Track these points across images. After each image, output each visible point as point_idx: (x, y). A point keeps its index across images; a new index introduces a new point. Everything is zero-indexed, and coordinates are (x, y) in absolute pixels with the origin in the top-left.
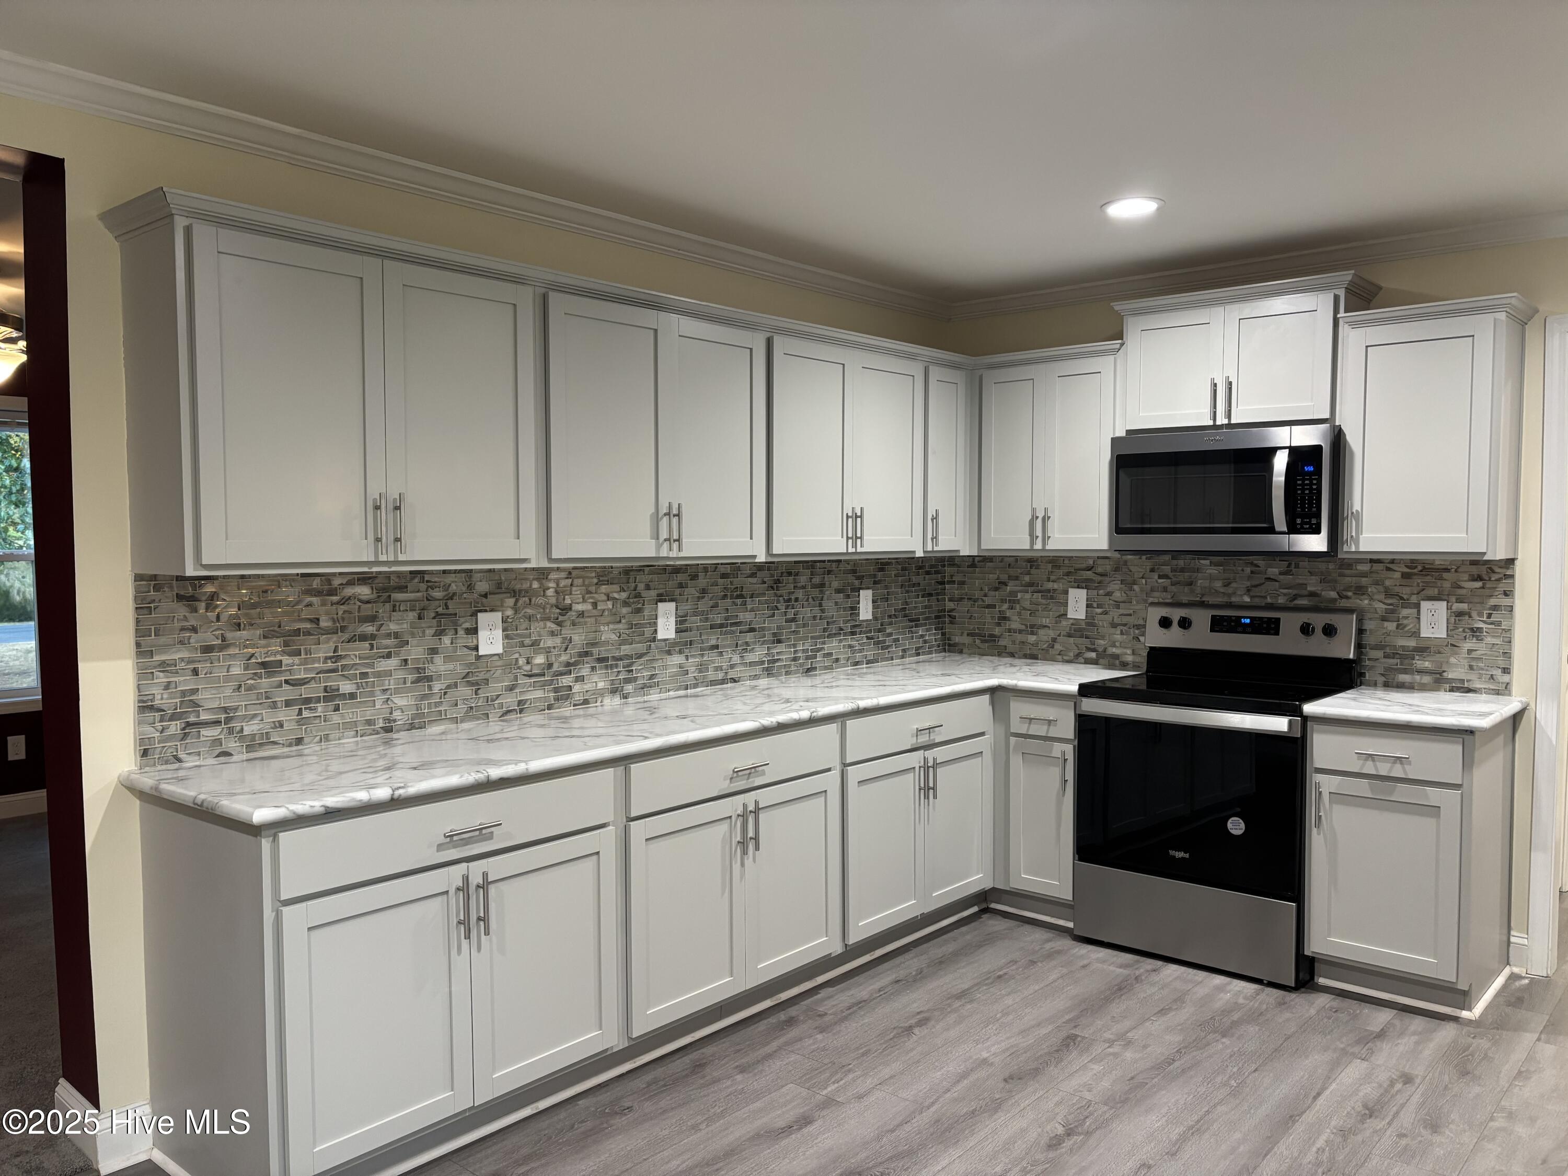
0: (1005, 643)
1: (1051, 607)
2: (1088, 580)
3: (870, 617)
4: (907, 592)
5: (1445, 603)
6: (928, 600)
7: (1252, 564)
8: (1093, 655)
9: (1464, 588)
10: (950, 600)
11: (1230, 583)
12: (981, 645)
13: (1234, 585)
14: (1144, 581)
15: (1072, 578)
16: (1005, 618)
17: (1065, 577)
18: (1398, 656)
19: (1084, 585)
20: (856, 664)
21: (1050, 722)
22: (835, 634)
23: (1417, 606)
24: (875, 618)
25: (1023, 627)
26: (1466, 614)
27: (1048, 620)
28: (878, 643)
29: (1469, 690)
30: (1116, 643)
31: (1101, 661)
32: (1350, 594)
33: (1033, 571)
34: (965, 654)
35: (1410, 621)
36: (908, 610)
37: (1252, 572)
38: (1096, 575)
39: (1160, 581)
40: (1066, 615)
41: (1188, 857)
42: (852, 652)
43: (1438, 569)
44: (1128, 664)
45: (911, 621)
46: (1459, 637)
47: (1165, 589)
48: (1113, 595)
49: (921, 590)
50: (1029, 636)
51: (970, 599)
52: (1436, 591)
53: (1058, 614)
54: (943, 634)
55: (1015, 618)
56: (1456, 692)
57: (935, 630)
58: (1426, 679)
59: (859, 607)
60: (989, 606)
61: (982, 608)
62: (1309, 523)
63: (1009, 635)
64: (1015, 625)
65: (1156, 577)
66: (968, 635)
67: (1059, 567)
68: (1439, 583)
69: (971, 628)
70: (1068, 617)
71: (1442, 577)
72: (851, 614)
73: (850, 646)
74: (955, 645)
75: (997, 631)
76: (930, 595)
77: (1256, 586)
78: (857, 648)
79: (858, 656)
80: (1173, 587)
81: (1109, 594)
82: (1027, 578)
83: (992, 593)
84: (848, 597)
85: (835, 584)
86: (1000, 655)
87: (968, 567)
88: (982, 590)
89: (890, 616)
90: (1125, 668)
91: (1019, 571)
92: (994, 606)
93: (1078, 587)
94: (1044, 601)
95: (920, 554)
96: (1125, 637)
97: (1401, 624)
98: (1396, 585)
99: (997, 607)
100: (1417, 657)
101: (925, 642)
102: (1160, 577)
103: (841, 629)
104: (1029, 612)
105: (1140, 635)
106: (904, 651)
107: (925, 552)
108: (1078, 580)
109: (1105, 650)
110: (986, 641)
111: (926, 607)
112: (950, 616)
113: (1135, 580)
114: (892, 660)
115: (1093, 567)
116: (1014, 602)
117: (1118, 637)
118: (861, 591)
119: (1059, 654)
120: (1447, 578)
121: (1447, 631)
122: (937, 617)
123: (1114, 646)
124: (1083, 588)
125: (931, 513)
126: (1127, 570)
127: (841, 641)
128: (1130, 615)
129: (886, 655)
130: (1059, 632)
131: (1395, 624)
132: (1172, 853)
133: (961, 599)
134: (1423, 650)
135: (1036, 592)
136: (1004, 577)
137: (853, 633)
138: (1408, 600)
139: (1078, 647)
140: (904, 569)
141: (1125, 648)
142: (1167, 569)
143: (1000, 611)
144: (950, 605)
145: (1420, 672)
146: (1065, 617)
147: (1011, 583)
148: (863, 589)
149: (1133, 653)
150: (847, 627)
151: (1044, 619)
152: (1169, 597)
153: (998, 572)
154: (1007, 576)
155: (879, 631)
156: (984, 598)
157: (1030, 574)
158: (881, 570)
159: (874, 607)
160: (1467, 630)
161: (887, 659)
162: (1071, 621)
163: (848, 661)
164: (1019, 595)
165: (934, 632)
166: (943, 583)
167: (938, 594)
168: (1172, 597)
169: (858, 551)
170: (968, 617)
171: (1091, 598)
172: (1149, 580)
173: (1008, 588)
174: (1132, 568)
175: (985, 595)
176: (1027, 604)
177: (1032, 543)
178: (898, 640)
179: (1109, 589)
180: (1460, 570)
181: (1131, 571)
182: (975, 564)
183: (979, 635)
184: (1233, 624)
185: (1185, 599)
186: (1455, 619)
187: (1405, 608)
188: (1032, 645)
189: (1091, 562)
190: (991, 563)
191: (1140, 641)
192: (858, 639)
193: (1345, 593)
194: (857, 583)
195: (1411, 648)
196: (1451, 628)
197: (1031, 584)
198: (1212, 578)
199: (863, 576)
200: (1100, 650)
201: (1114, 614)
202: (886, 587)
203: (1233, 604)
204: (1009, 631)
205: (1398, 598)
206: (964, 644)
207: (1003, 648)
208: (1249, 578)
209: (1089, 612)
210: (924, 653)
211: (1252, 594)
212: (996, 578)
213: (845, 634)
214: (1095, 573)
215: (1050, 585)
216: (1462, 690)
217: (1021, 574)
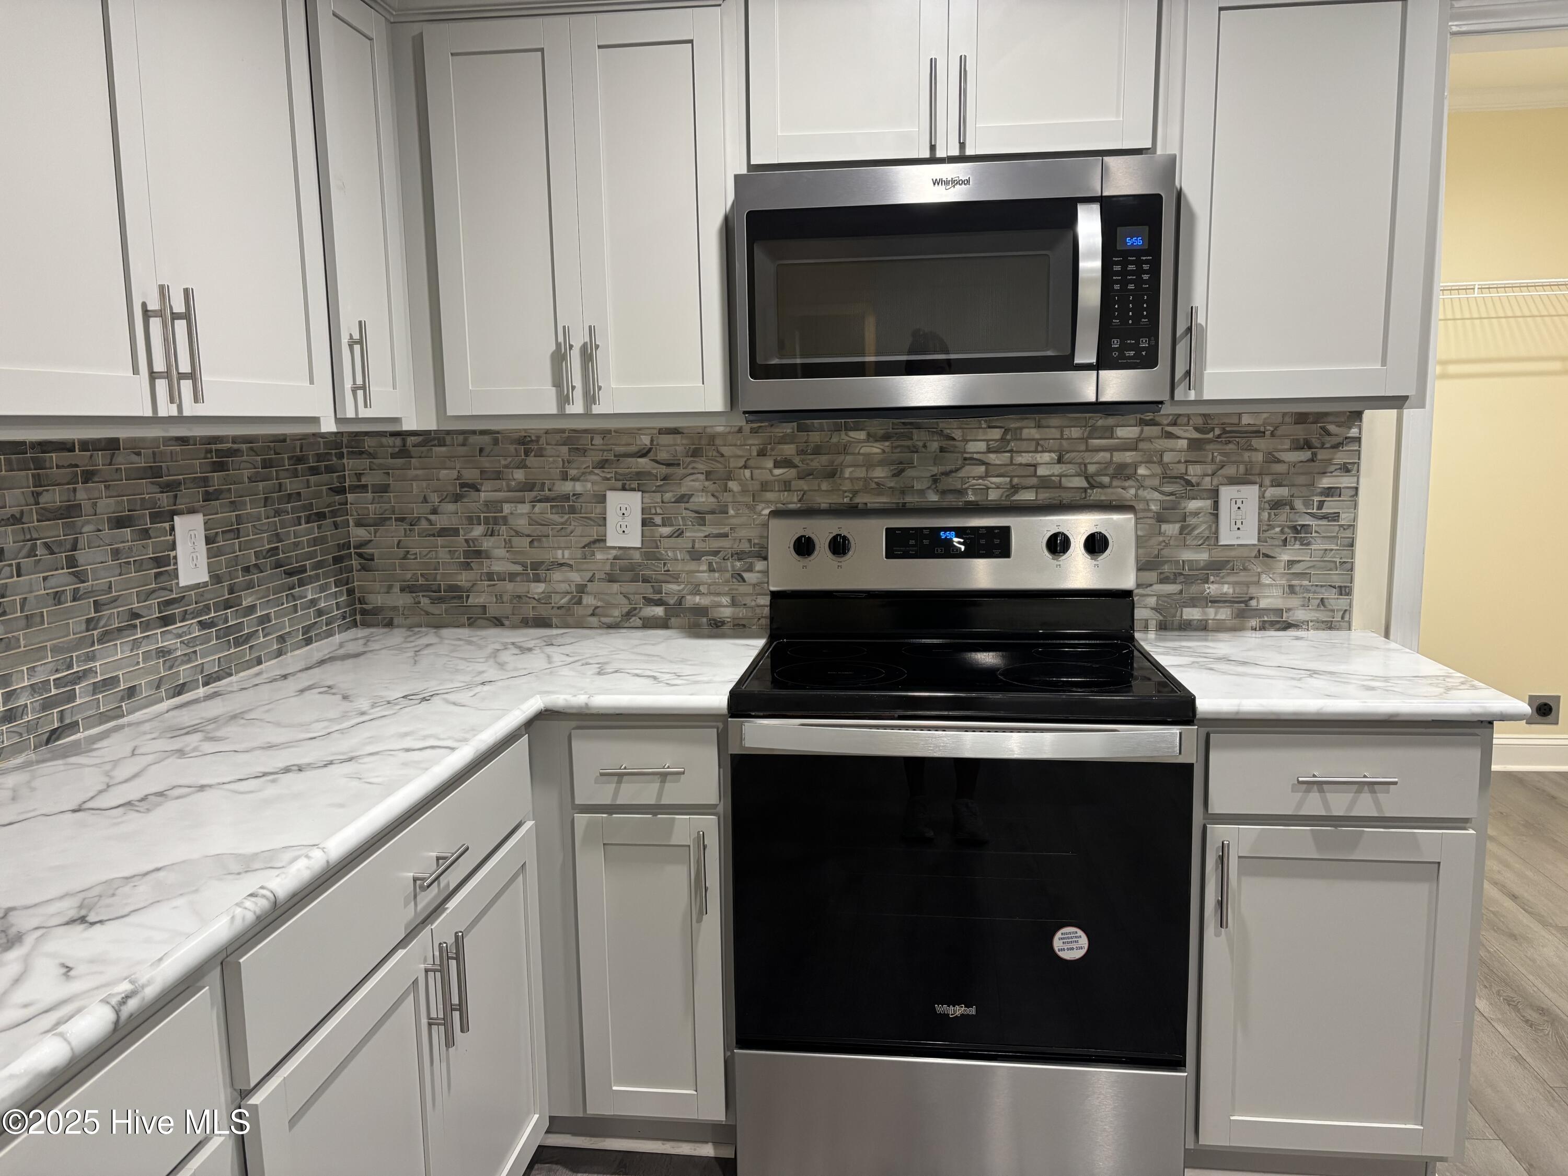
0: (482, 600)
1: (572, 527)
2: (639, 475)
3: (206, 578)
4: (278, 513)
5: (1257, 487)
6: (319, 527)
7: (941, 433)
8: (659, 611)
9: (1284, 462)
10: (359, 524)
11: (902, 471)
12: (436, 609)
13: (910, 473)
14: (747, 473)
15: (609, 473)
16: (478, 554)
17: (596, 471)
18: (1181, 579)
19: (635, 485)
20: (180, 690)
21: (664, 777)
22: (120, 630)
23: (1214, 494)
24: (216, 578)
25: (519, 568)
26: (1285, 504)
27: (567, 553)
28: (228, 631)
29: (1287, 626)
30: (701, 588)
31: (673, 620)
32: (1106, 480)
33: (531, 461)
34: (398, 626)
35: (1201, 519)
36: (284, 553)
37: (942, 450)
38: (657, 465)
39: (777, 472)
40: (605, 541)
41: (974, 1013)
42: (168, 664)
43: (1246, 432)
44: (723, 623)
45: (290, 574)
46: (1276, 543)
47: (786, 486)
48: (692, 500)
49: (304, 508)
50: (533, 585)
51: (402, 520)
52: (1242, 468)
53: (587, 540)
54: (350, 592)
55: (501, 552)
56: (1269, 630)
57: (336, 586)
58: (1224, 614)
59: (175, 557)
60: (443, 532)
61: (430, 536)
62: (1136, 347)
63: (489, 586)
64: (498, 567)
65: (770, 464)
66: (402, 590)
67: (584, 452)
68: (1246, 455)
69: (409, 576)
70: (608, 544)
71: (1250, 445)
72: (157, 575)
73: (162, 653)
74: (376, 611)
75: (463, 579)
76: (321, 516)
77: (947, 474)
78: (179, 653)
79: (184, 672)
80: (801, 482)
81: (683, 499)
82: (519, 475)
83: (451, 507)
84: (145, 534)
85: (107, 505)
86: (472, 623)
87: (393, 456)
88: (425, 500)
89: (247, 570)
90: (719, 631)
91: (503, 462)
92: (455, 532)
93: (624, 489)
94: (556, 518)
95: (328, 426)
96: (717, 575)
97: (1189, 525)
98: (1179, 462)
99: (461, 532)
100: (1212, 579)
101: (320, 613)
102: (777, 465)
103: (135, 615)
104: (529, 539)
105: (745, 571)
106: (282, 639)
107: (338, 420)
108: (621, 475)
109: (680, 602)
110: (441, 600)
111: (315, 542)
112: (360, 555)
113: (730, 472)
114: (259, 662)
115: (650, 450)
116: (496, 521)
117: (705, 577)
118: (176, 518)
119: (593, 615)
120: (1258, 447)
121: (1259, 533)
122: (337, 560)
123: (698, 593)
124: (633, 490)
125: (348, 328)
126: (715, 453)
127: (136, 644)
128: (726, 535)
129: (245, 655)
130: (590, 574)
131: (1177, 526)
132: (940, 1009)
133: (381, 522)
134: (1216, 567)
135: (540, 501)
136: (471, 475)
137: (166, 621)
138: (1198, 485)
139: (628, 599)
140: (267, 464)
141: (719, 594)
142: (789, 450)
143: (467, 541)
144: (359, 534)
145: (1215, 601)
146: (602, 545)
147: (487, 485)
148: (180, 513)
149: (734, 603)
150: (149, 607)
151: (560, 552)
152: (795, 499)
153: (458, 466)
154: (478, 471)
155: (227, 605)
156: (432, 517)
157: (525, 467)
158: (220, 467)
159: (211, 554)
160: (1286, 530)
161: (249, 665)
162: (614, 552)
163: (158, 687)
164: (507, 508)
165: (334, 590)
166: (341, 491)
167: (334, 514)
168: (800, 501)
169: (186, 413)
170: (401, 556)
171: (650, 508)
172: (756, 472)
173: (482, 494)
174: (724, 450)
175: (434, 512)
176: (521, 523)
177: (564, 399)
178: (265, 619)
179: (684, 490)
180: (1278, 433)
181: (722, 455)
182: (408, 451)
183: (426, 589)
184: (926, 542)
185: (823, 502)
186: (1269, 514)
187: (1193, 499)
188: (538, 600)
189: (646, 440)
190: (443, 449)
191: (744, 581)
192: (180, 631)
193: (1098, 479)
194: (164, 500)
195: (1202, 564)
196: (1265, 528)
197: (528, 486)
198: (869, 464)
199: (179, 483)
200: (672, 602)
201: (695, 534)
202: (234, 505)
203: (908, 506)
204: (490, 576)
205: (1183, 482)
206: (395, 608)
207: (480, 610)
208: (936, 461)
209: (647, 533)
210: (320, 637)
211: (941, 487)
212: (455, 477)
213: (147, 626)
214: (653, 460)
215: (567, 487)
216: (1278, 626)
217: (506, 467)
